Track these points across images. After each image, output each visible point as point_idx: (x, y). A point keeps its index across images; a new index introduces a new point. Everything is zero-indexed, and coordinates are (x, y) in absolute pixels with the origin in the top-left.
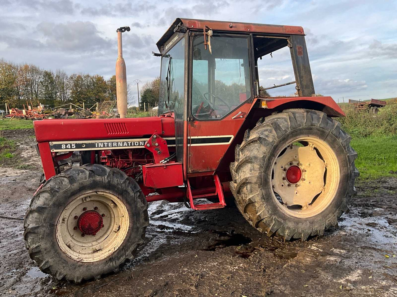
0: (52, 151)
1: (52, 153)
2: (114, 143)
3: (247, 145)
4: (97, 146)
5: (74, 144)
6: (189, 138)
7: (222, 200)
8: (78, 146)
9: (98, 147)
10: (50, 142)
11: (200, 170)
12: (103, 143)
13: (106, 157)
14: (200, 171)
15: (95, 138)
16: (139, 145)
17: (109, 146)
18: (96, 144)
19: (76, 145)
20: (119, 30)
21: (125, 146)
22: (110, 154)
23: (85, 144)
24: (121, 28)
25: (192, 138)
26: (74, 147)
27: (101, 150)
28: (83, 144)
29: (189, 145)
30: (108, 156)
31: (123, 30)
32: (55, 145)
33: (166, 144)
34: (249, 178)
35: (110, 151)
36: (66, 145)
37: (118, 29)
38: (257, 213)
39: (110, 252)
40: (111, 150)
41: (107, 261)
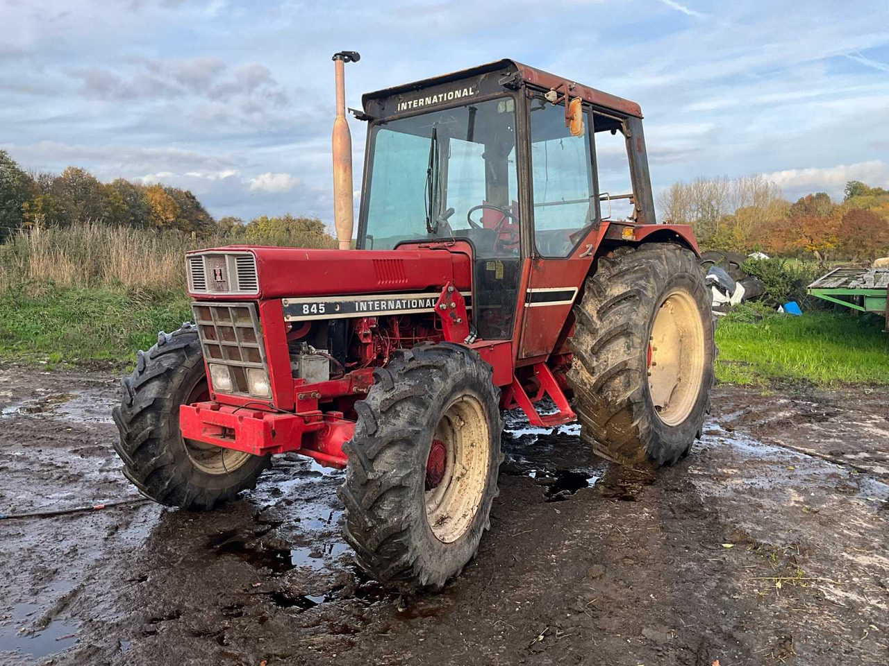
0: (286, 320)
1: (285, 323)
2: (382, 302)
3: (614, 304)
4: (357, 310)
5: (322, 303)
6: (528, 291)
7: (566, 407)
8: (330, 308)
9: (359, 311)
10: (283, 299)
11: (535, 352)
12: (367, 302)
13: (369, 332)
14: (536, 355)
15: (350, 292)
16: (418, 308)
17: (376, 309)
18: (357, 304)
19: (326, 305)
20: (338, 56)
21: (398, 309)
22: (375, 326)
23: (340, 303)
24: (343, 52)
25: (534, 290)
26: (322, 310)
27: (361, 318)
28: (336, 303)
29: (527, 305)
30: (371, 329)
31: (346, 57)
32: (292, 306)
33: (464, 304)
34: (630, 362)
35: (375, 319)
36: (310, 305)
37: (335, 55)
38: (632, 423)
39: (468, 518)
40: (377, 317)
41: (468, 537)
